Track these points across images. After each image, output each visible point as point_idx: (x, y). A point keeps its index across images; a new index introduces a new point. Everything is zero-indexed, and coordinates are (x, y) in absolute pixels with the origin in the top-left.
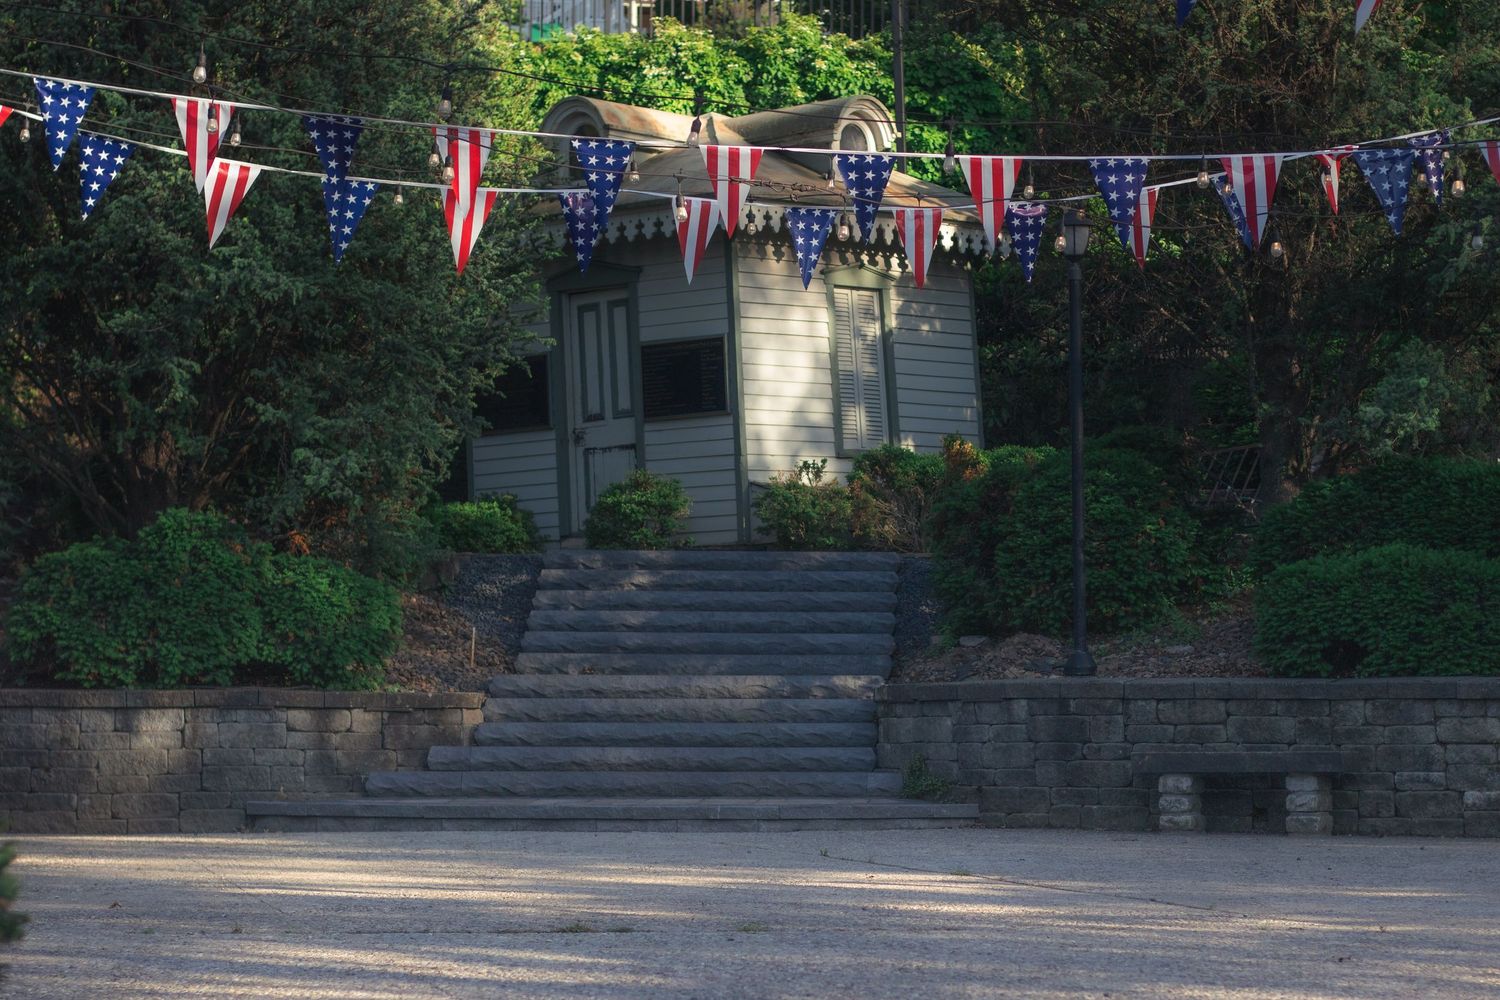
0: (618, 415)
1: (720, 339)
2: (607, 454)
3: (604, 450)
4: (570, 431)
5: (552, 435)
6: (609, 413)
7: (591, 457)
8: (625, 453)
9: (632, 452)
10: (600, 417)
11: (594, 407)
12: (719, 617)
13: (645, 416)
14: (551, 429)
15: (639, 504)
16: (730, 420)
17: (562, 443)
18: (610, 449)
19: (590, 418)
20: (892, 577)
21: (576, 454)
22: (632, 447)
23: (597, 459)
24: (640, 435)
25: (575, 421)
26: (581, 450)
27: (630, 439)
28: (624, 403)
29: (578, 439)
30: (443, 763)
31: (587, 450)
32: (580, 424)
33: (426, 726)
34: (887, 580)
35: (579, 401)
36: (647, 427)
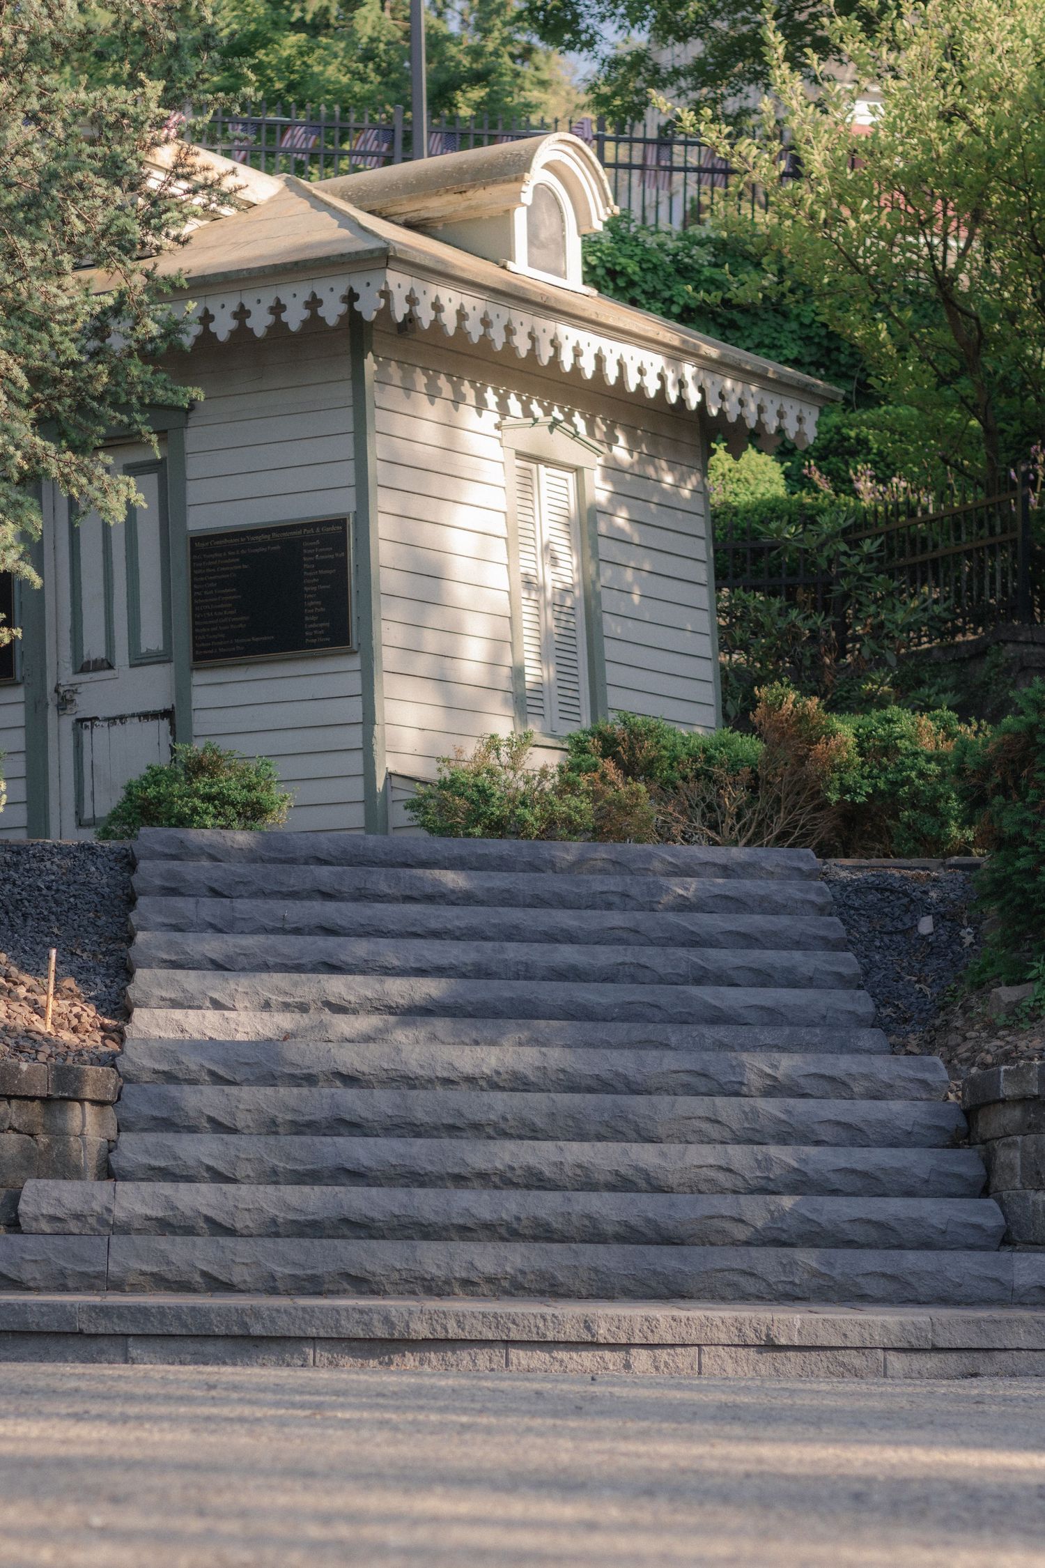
0: (139, 660)
1: (342, 522)
2: (117, 729)
3: (112, 720)
4: (50, 687)
5: (18, 694)
6: (122, 656)
7: (86, 734)
8: (152, 725)
9: (165, 724)
10: (107, 664)
11: (94, 648)
12: (514, 952)
13: (196, 658)
14: (18, 684)
15: (208, 798)
16: (355, 662)
17: (36, 709)
18: (122, 718)
19: (84, 667)
20: (820, 892)
21: (60, 729)
22: (167, 714)
23: (99, 739)
24: (183, 691)
25: (60, 670)
26: (67, 723)
27: (160, 702)
28: (152, 639)
29: (64, 703)
30: (53, 1219)
31: (81, 721)
32: (67, 677)
33: (14, 1136)
34: (812, 897)
35: (66, 636)
36: (198, 678)
